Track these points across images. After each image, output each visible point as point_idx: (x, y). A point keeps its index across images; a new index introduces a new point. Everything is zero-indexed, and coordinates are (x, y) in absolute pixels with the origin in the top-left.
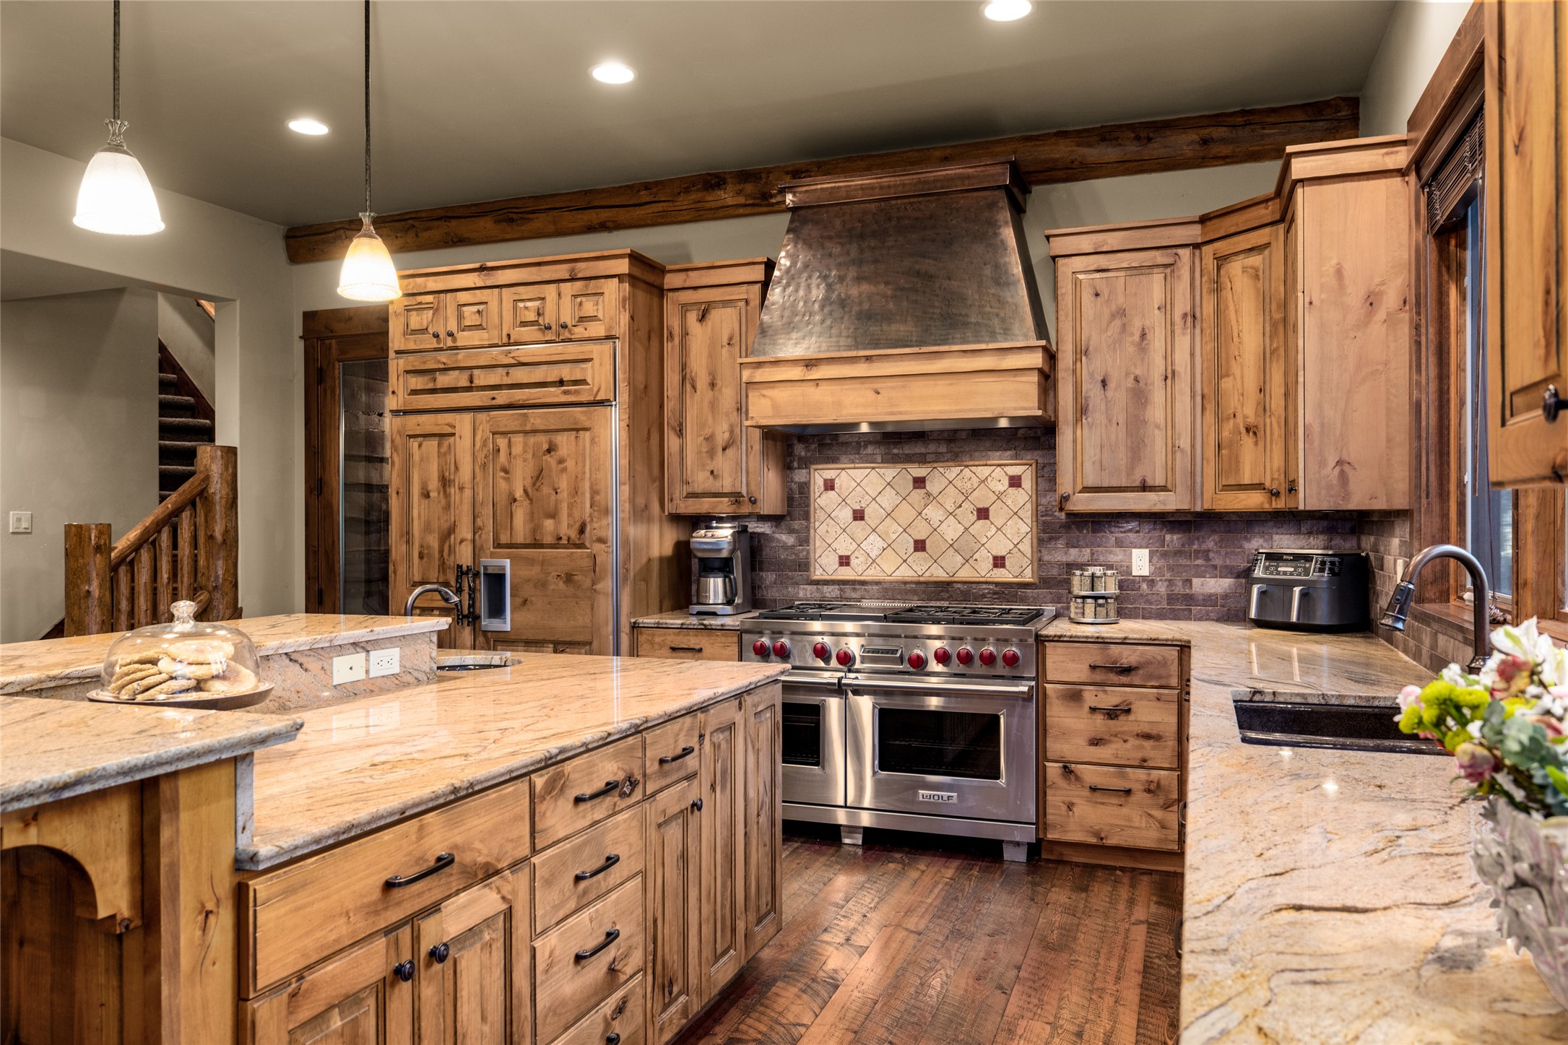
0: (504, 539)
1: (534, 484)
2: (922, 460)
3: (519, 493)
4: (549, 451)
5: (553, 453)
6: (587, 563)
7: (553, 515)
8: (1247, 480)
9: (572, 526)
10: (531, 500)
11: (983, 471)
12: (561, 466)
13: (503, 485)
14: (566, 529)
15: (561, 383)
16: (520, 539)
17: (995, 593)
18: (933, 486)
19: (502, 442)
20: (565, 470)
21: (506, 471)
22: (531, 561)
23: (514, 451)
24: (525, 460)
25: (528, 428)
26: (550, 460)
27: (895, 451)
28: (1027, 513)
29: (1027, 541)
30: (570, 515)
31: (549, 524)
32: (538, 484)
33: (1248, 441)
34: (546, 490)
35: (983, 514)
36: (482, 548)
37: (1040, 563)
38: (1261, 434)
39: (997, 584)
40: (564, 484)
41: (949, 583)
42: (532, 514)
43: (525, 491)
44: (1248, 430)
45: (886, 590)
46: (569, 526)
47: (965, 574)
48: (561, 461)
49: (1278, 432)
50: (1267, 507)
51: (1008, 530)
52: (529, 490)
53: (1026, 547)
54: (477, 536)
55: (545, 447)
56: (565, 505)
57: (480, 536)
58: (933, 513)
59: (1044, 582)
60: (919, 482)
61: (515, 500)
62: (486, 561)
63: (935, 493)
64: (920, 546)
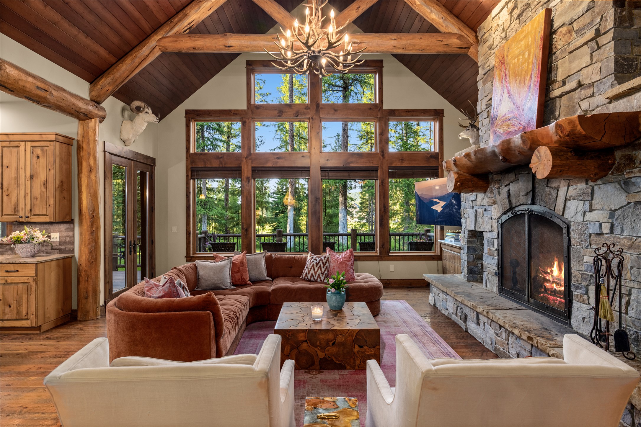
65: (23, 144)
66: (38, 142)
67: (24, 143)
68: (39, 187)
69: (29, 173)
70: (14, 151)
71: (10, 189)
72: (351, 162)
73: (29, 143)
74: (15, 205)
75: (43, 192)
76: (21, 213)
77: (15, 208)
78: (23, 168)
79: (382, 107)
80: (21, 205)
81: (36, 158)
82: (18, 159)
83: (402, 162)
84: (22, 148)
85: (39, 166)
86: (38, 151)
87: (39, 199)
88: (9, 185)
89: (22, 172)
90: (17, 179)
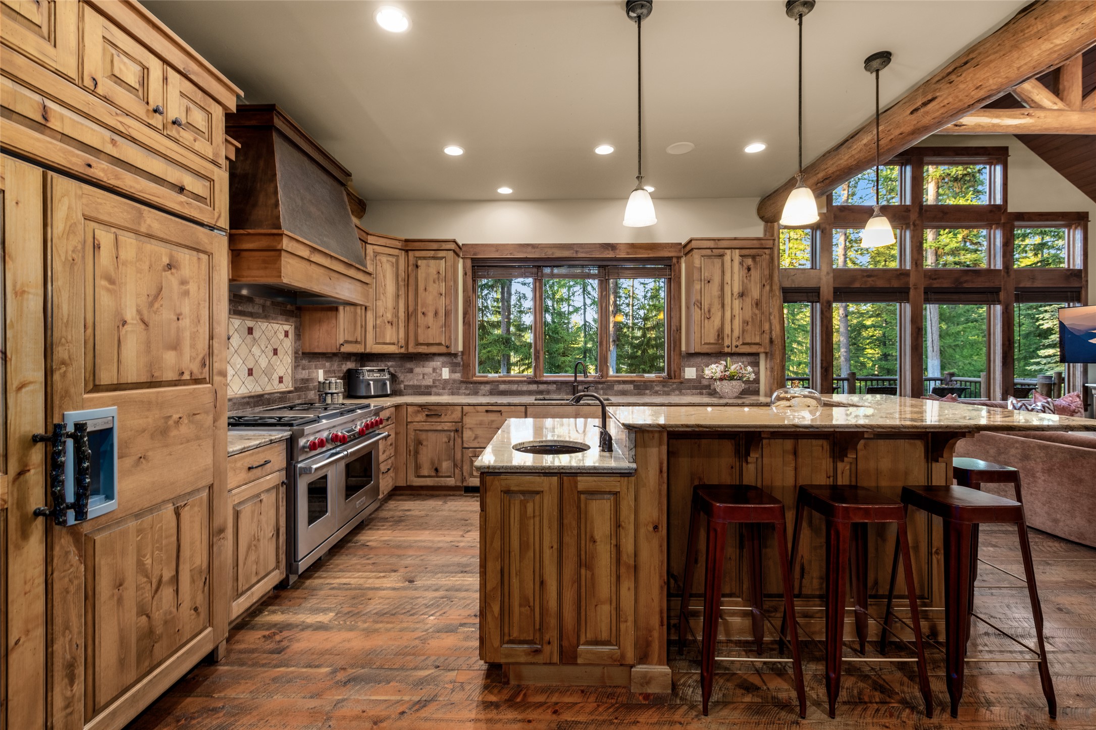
0: (106, 377)
1: (151, 304)
2: (252, 315)
3: (130, 314)
4: (170, 267)
5: (173, 270)
6: (208, 399)
7: (175, 346)
8: (388, 341)
9: (194, 359)
10: (146, 324)
11: (276, 326)
12: (184, 288)
13: (105, 300)
14: (190, 363)
15: (181, 190)
16: (132, 374)
17: (280, 398)
18: (257, 333)
19: (105, 237)
20: (186, 293)
21: (112, 281)
22: (148, 405)
23: (123, 255)
24: (139, 271)
25: (143, 229)
26: (172, 280)
27: (240, 308)
28: (290, 352)
29: (290, 368)
30: (193, 346)
31: (170, 357)
32: (156, 305)
33: (389, 326)
34: (167, 315)
35: (275, 352)
36: (66, 394)
37: (295, 380)
38: (394, 325)
39: (280, 393)
40: (186, 308)
41: (262, 395)
42: (148, 343)
43: (139, 312)
44: (388, 322)
45: (235, 404)
46: (192, 359)
47: (269, 389)
48: (183, 282)
49: (402, 325)
50: (397, 351)
51: (284, 362)
52: (145, 312)
53: (290, 371)
54: (57, 377)
55: (166, 260)
56: (187, 334)
57: (64, 375)
58: (256, 350)
59: (297, 389)
60: (250, 331)
61: (124, 323)
62: (73, 416)
63: (257, 338)
64: (250, 372)
65: (728, 252)
66: (748, 250)
67: (730, 251)
68: (750, 308)
69: (736, 290)
70: (718, 262)
71: (713, 311)
72: (966, 282)
73: (737, 251)
74: (718, 331)
75: (756, 315)
76: (727, 342)
77: (719, 335)
78: (729, 283)
79: (1006, 209)
80: (727, 330)
81: (746, 271)
82: (723, 272)
83: (1033, 282)
84: (727, 258)
85: (750, 281)
86: (749, 262)
87: (750, 323)
88: (710, 305)
89: (727, 289)
90: (722, 297)
